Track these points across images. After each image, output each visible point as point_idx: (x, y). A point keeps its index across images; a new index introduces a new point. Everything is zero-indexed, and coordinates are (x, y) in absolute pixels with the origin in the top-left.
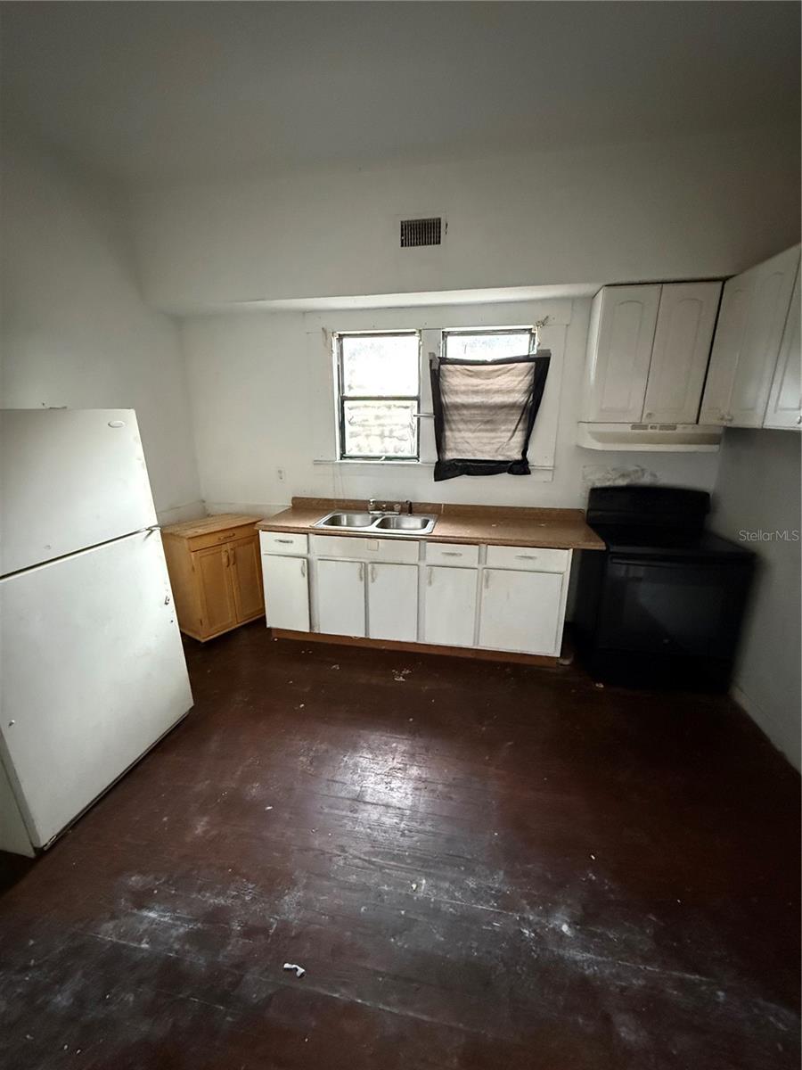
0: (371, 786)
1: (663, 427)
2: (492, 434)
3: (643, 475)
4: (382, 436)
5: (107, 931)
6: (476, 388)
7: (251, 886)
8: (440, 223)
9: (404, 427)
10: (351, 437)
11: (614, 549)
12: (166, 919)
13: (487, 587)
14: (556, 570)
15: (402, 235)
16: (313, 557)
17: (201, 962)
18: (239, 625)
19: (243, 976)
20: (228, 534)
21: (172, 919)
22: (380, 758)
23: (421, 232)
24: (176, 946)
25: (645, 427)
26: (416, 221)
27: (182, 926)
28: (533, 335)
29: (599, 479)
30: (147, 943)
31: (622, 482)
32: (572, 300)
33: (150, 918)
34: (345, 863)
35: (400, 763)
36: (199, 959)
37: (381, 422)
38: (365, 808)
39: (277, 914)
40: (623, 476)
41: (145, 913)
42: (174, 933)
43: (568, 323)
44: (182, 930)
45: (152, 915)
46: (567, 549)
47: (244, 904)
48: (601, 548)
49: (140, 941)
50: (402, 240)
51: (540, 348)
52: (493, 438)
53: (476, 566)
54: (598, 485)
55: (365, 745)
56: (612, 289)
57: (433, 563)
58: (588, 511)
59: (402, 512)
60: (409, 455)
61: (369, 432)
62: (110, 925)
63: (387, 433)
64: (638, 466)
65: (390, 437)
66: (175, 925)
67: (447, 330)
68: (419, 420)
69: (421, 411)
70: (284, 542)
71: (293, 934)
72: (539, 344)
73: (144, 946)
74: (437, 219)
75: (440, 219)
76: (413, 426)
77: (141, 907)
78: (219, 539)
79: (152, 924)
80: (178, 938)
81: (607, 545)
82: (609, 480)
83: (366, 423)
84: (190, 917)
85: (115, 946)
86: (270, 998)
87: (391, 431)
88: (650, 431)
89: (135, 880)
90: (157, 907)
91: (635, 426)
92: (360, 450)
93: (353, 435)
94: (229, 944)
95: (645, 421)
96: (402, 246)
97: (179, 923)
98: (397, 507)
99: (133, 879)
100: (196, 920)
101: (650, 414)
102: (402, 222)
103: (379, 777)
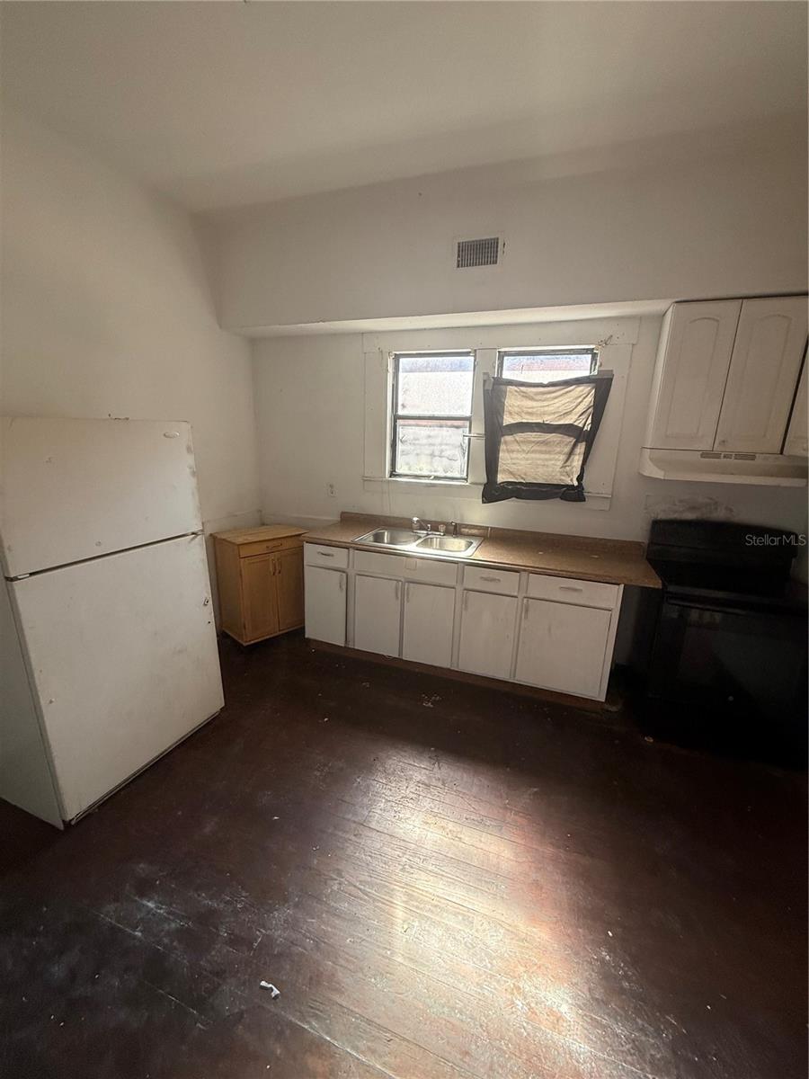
0: (379, 812)
1: (740, 456)
2: (547, 456)
3: (716, 509)
4: (432, 455)
5: (109, 912)
6: (530, 410)
7: (244, 894)
8: (497, 243)
9: (454, 446)
10: (402, 455)
11: (672, 588)
12: (162, 911)
13: (526, 617)
14: (603, 606)
15: (459, 256)
16: (352, 572)
17: (185, 961)
18: (281, 633)
19: (219, 985)
20: (275, 543)
21: (169, 913)
22: (393, 785)
23: (479, 252)
24: (166, 940)
25: (717, 456)
26: (473, 241)
27: (173, 921)
28: (594, 356)
29: (664, 511)
30: (142, 932)
31: (690, 516)
32: (640, 319)
33: (147, 906)
34: (339, 889)
35: (413, 793)
36: (184, 958)
37: (431, 441)
38: (370, 835)
39: (264, 927)
40: (693, 508)
41: (145, 902)
42: (166, 927)
43: (634, 342)
44: (173, 925)
45: (151, 905)
46: (619, 584)
47: (235, 912)
48: (656, 587)
49: (135, 928)
50: (458, 261)
51: (602, 369)
52: (547, 460)
53: (515, 594)
54: (662, 516)
55: (380, 768)
56: (684, 305)
57: (470, 587)
58: (649, 545)
59: (447, 533)
60: (458, 476)
61: (418, 451)
62: (111, 907)
63: (437, 453)
64: (711, 499)
65: (440, 457)
66: (169, 919)
67: (503, 350)
68: (469, 439)
69: (472, 431)
70: (325, 555)
71: (276, 952)
72: (601, 365)
73: (138, 934)
74: (494, 239)
75: (498, 239)
76: (464, 446)
77: (142, 895)
78: (267, 547)
79: (148, 914)
80: (169, 933)
81: (663, 584)
82: (676, 512)
83: (417, 442)
84: (183, 914)
85: (112, 928)
86: (241, 1014)
87: (442, 451)
88: (723, 460)
89: (142, 868)
90: (156, 897)
91: (705, 454)
92: (410, 469)
93: (404, 453)
94: (214, 948)
95: (717, 448)
96: (458, 266)
97: (171, 917)
98: (442, 528)
99: (142, 865)
100: (189, 919)
101: (724, 441)
102: (459, 243)
103: (389, 804)
